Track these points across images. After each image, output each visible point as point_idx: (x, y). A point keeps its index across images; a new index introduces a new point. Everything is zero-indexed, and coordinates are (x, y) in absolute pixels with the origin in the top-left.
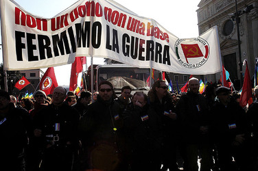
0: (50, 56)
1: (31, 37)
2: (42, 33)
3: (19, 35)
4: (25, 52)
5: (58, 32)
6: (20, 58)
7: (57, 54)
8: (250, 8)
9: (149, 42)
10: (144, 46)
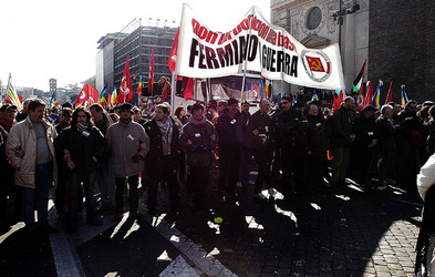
0: (217, 67)
1: (201, 47)
2: (209, 45)
3: (195, 43)
4: (197, 59)
5: (223, 46)
6: (191, 65)
7: (223, 66)
8: (356, 7)
9: (280, 53)
10: (275, 57)
